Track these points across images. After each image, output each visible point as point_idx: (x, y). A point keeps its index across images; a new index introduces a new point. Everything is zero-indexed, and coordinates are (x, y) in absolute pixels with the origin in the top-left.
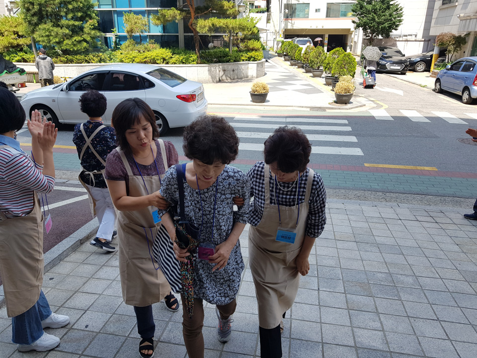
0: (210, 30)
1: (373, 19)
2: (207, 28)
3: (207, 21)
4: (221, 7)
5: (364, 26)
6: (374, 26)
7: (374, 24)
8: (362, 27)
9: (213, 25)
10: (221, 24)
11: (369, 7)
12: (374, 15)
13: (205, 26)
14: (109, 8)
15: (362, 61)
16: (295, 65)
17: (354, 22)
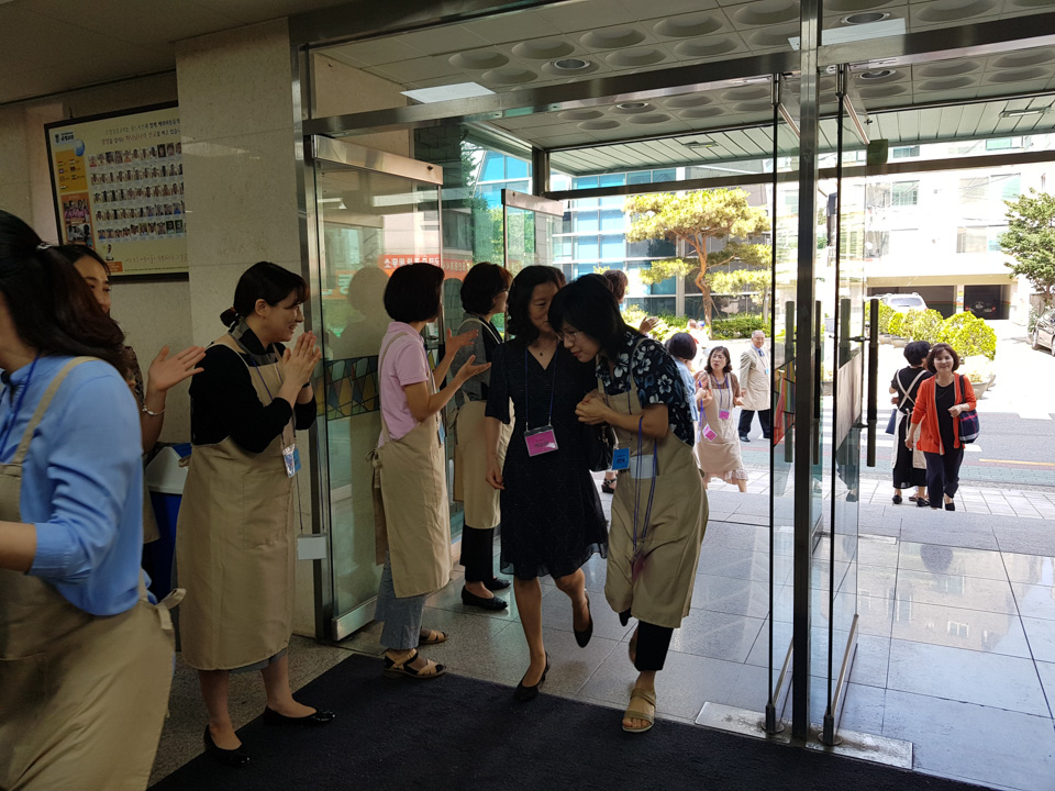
0: (735, 288)
1: (1045, 260)
2: (730, 286)
3: (729, 275)
4: (752, 254)
5: (1030, 272)
6: (1048, 272)
7: (1048, 268)
8: (1024, 273)
9: (740, 281)
10: (754, 280)
11: (1035, 238)
12: (1047, 253)
13: (726, 283)
14: (568, 260)
15: (1030, 337)
16: (889, 343)
17: (1007, 264)
